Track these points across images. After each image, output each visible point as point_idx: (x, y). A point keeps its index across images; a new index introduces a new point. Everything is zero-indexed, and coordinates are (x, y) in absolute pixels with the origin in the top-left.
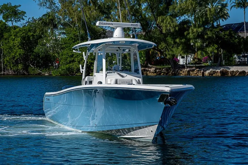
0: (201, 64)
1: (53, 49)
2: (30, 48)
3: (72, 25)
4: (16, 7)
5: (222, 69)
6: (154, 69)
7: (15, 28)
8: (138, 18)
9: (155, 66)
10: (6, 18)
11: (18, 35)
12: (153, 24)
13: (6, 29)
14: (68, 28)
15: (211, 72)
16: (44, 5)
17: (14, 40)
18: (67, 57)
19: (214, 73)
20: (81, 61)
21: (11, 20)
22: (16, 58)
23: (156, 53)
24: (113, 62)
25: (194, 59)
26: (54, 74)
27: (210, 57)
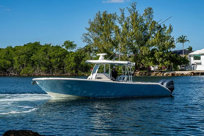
0: (162, 70)
2: (79, 62)
3: (99, 51)
4: (72, 42)
5: (172, 72)
6: (139, 72)
7: (71, 52)
8: (131, 48)
9: (139, 71)
10: (67, 47)
11: (73, 56)
12: (139, 50)
13: (67, 53)
15: (167, 74)
16: (85, 41)
17: (71, 58)
21: (69, 49)
22: (72, 67)
23: (140, 65)
24: (119, 69)
25: (158, 68)
27: (166, 67)
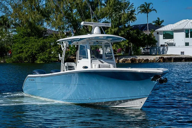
0: (116, 54)
1: (7, 43)
3: (21, 25)
5: (132, 58)
8: (70, 20)
9: (83, 56)
14: (18, 27)
15: (124, 60)
18: (18, 49)
19: (126, 61)
20: (28, 51)
24: (52, 53)
26: (8, 62)
27: (122, 49)
